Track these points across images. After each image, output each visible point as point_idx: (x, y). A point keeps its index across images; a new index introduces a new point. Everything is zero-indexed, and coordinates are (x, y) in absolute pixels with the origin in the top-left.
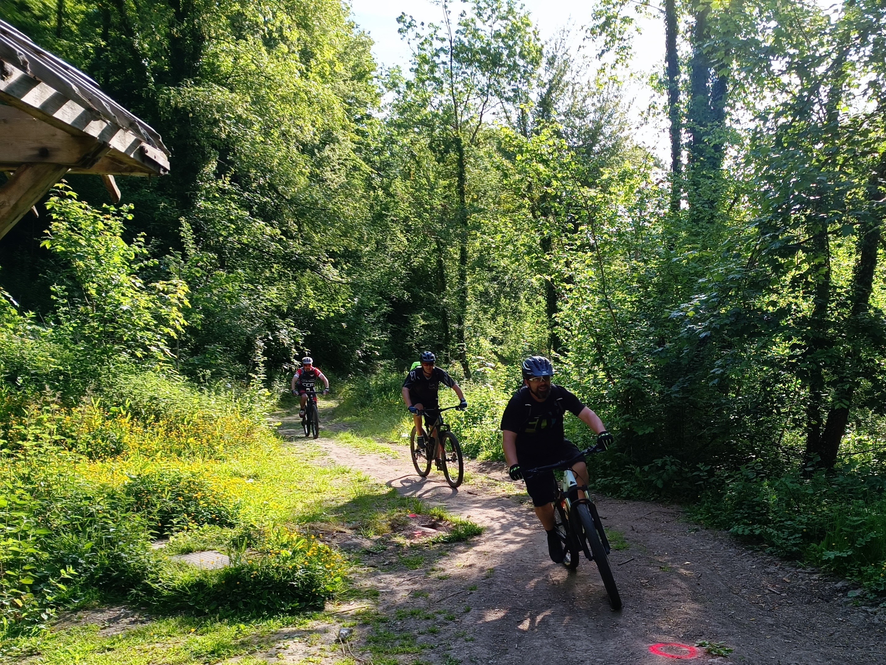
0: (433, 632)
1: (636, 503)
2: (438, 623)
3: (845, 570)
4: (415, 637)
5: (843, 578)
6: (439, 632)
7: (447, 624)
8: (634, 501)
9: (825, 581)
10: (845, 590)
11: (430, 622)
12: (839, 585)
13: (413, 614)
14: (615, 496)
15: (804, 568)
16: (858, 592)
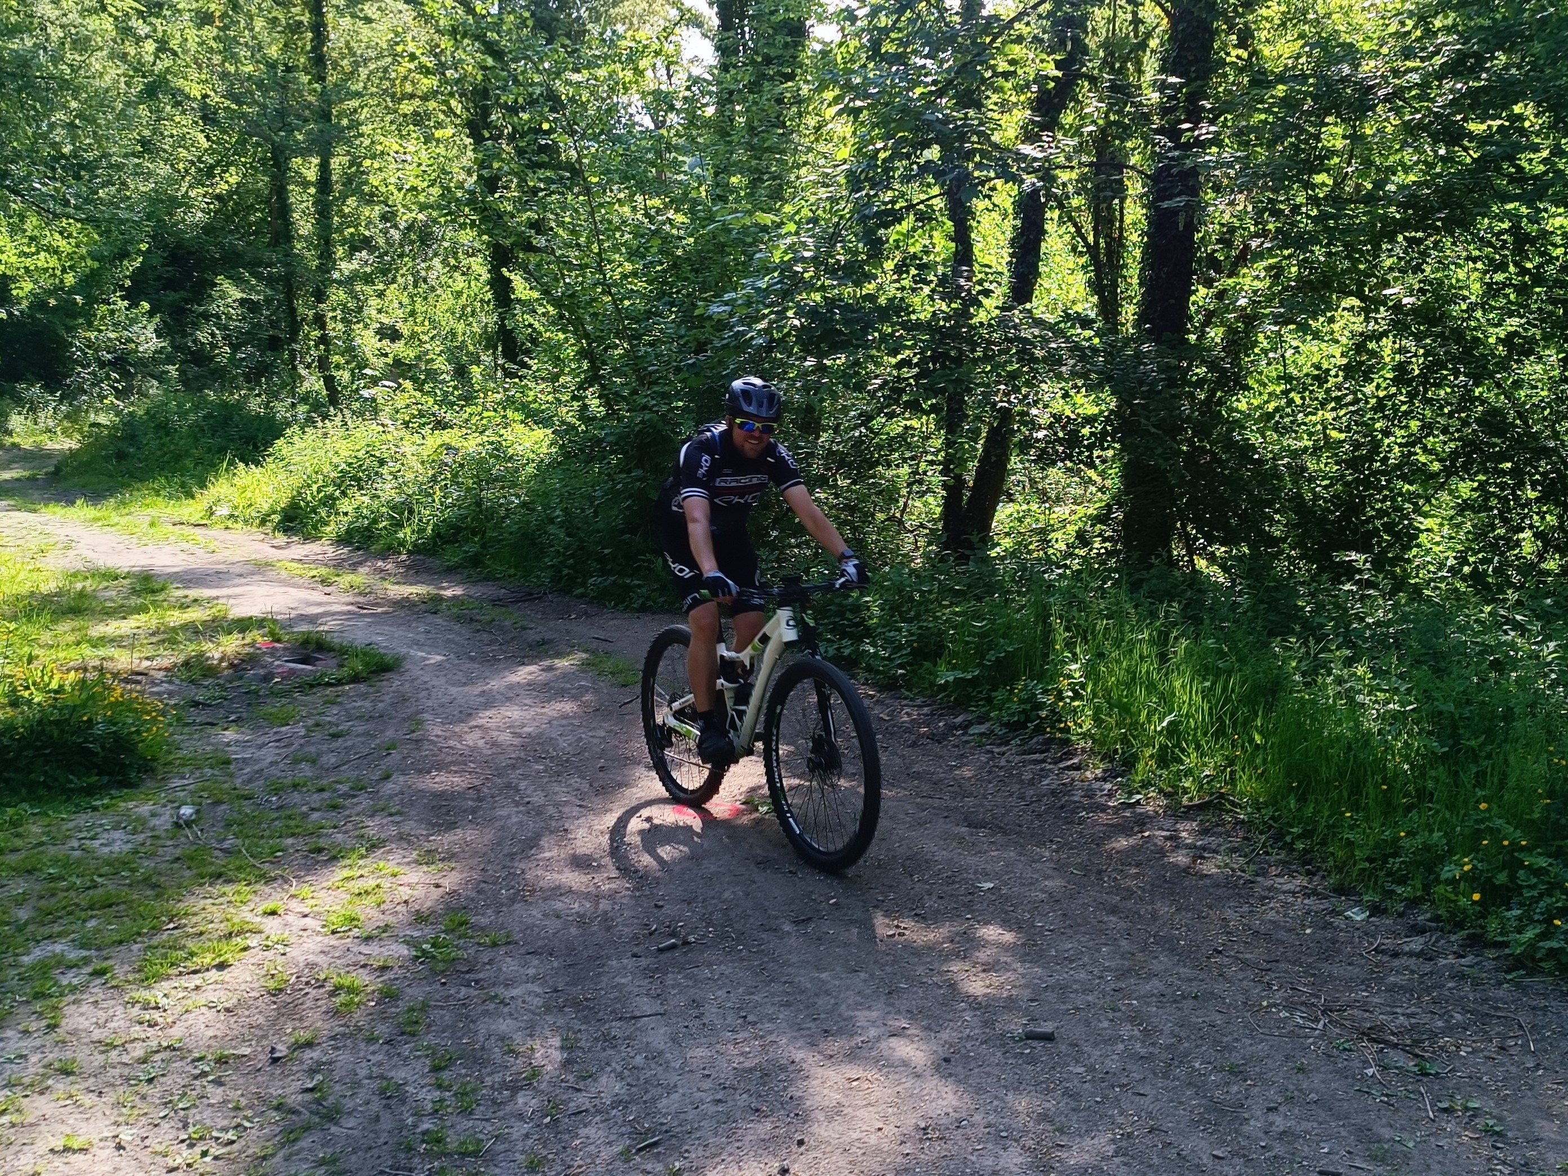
0: (334, 807)
1: (656, 617)
2: (340, 796)
3: (970, 698)
4: (305, 816)
5: (966, 711)
6: (344, 807)
7: (355, 796)
8: (654, 613)
9: (941, 715)
10: (965, 726)
11: (326, 795)
12: (959, 719)
13: (295, 786)
14: (621, 607)
15: (912, 700)
16: (983, 728)
